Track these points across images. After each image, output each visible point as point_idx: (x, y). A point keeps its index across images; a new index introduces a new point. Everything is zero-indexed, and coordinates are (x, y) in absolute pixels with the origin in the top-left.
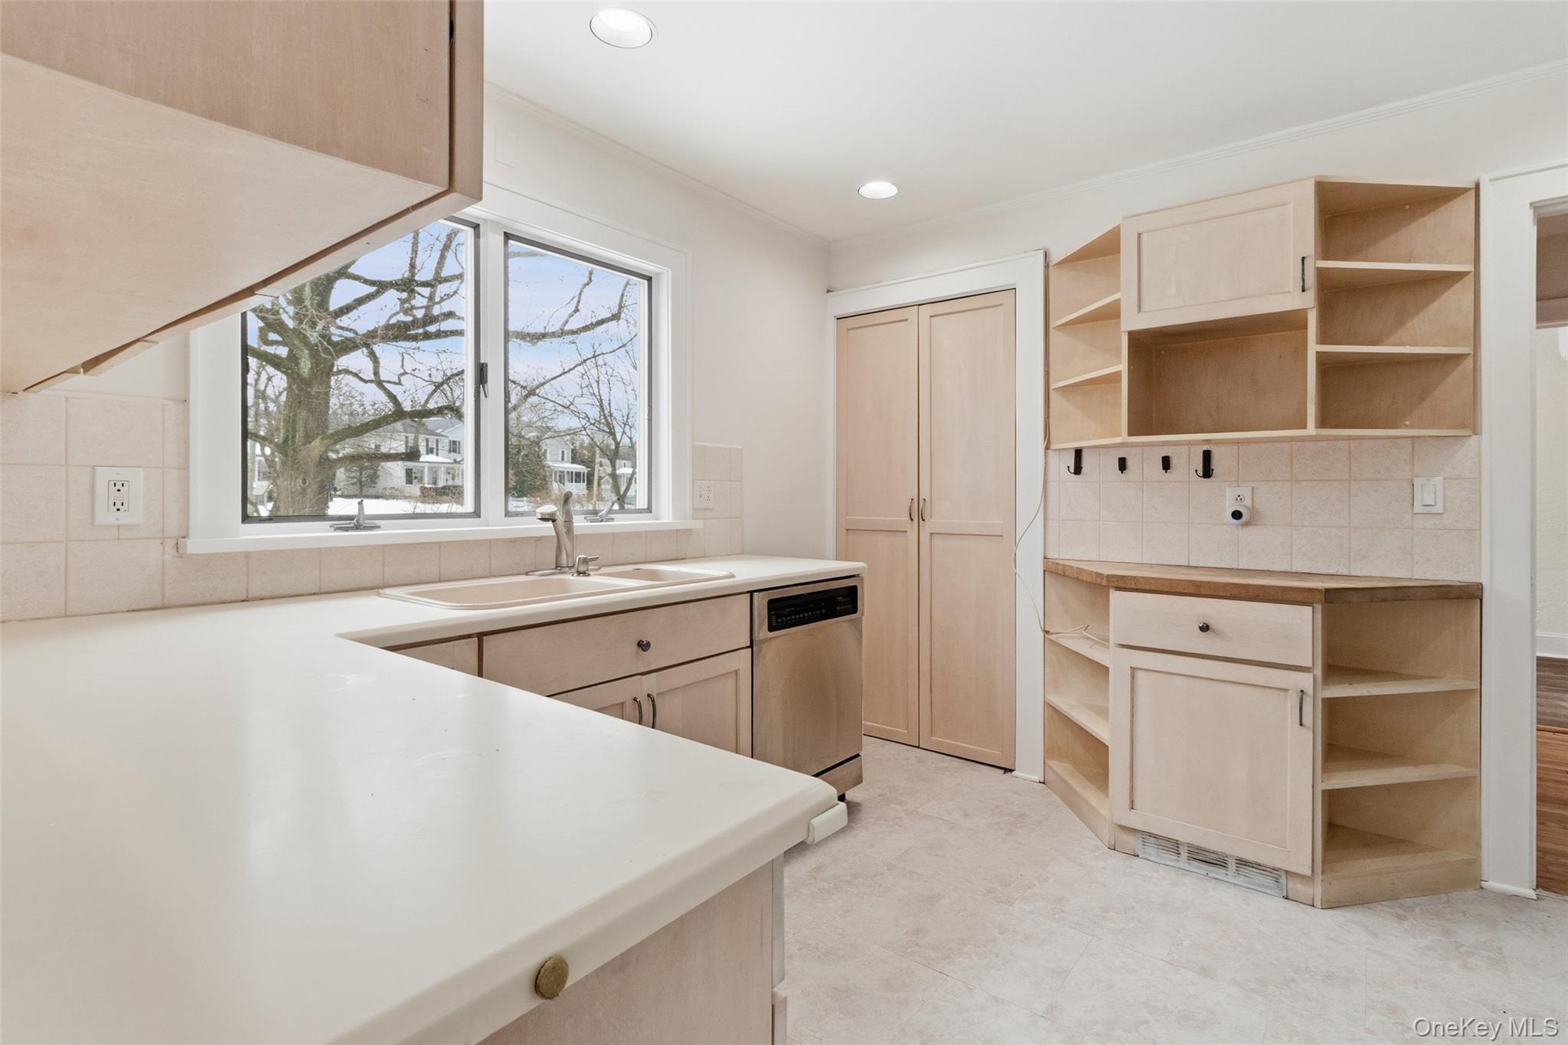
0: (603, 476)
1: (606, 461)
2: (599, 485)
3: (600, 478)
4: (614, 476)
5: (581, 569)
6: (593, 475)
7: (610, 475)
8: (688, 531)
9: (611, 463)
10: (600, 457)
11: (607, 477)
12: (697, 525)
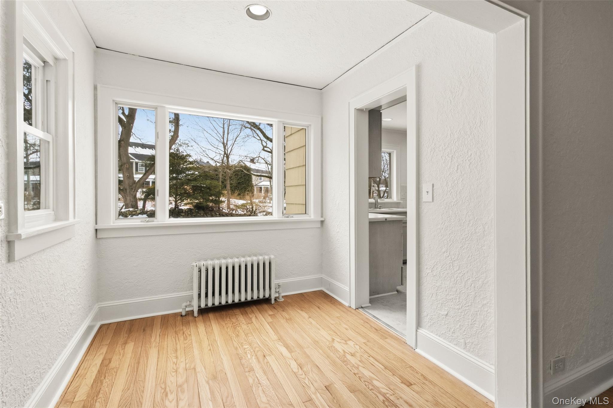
0: (374, 190)
1: (376, 185)
2: (373, 194)
3: (373, 191)
4: (379, 191)
5: (380, 208)
6: (371, 190)
7: (377, 190)
8: (400, 203)
9: (378, 186)
10: (373, 183)
11: (376, 191)
12: (401, 202)
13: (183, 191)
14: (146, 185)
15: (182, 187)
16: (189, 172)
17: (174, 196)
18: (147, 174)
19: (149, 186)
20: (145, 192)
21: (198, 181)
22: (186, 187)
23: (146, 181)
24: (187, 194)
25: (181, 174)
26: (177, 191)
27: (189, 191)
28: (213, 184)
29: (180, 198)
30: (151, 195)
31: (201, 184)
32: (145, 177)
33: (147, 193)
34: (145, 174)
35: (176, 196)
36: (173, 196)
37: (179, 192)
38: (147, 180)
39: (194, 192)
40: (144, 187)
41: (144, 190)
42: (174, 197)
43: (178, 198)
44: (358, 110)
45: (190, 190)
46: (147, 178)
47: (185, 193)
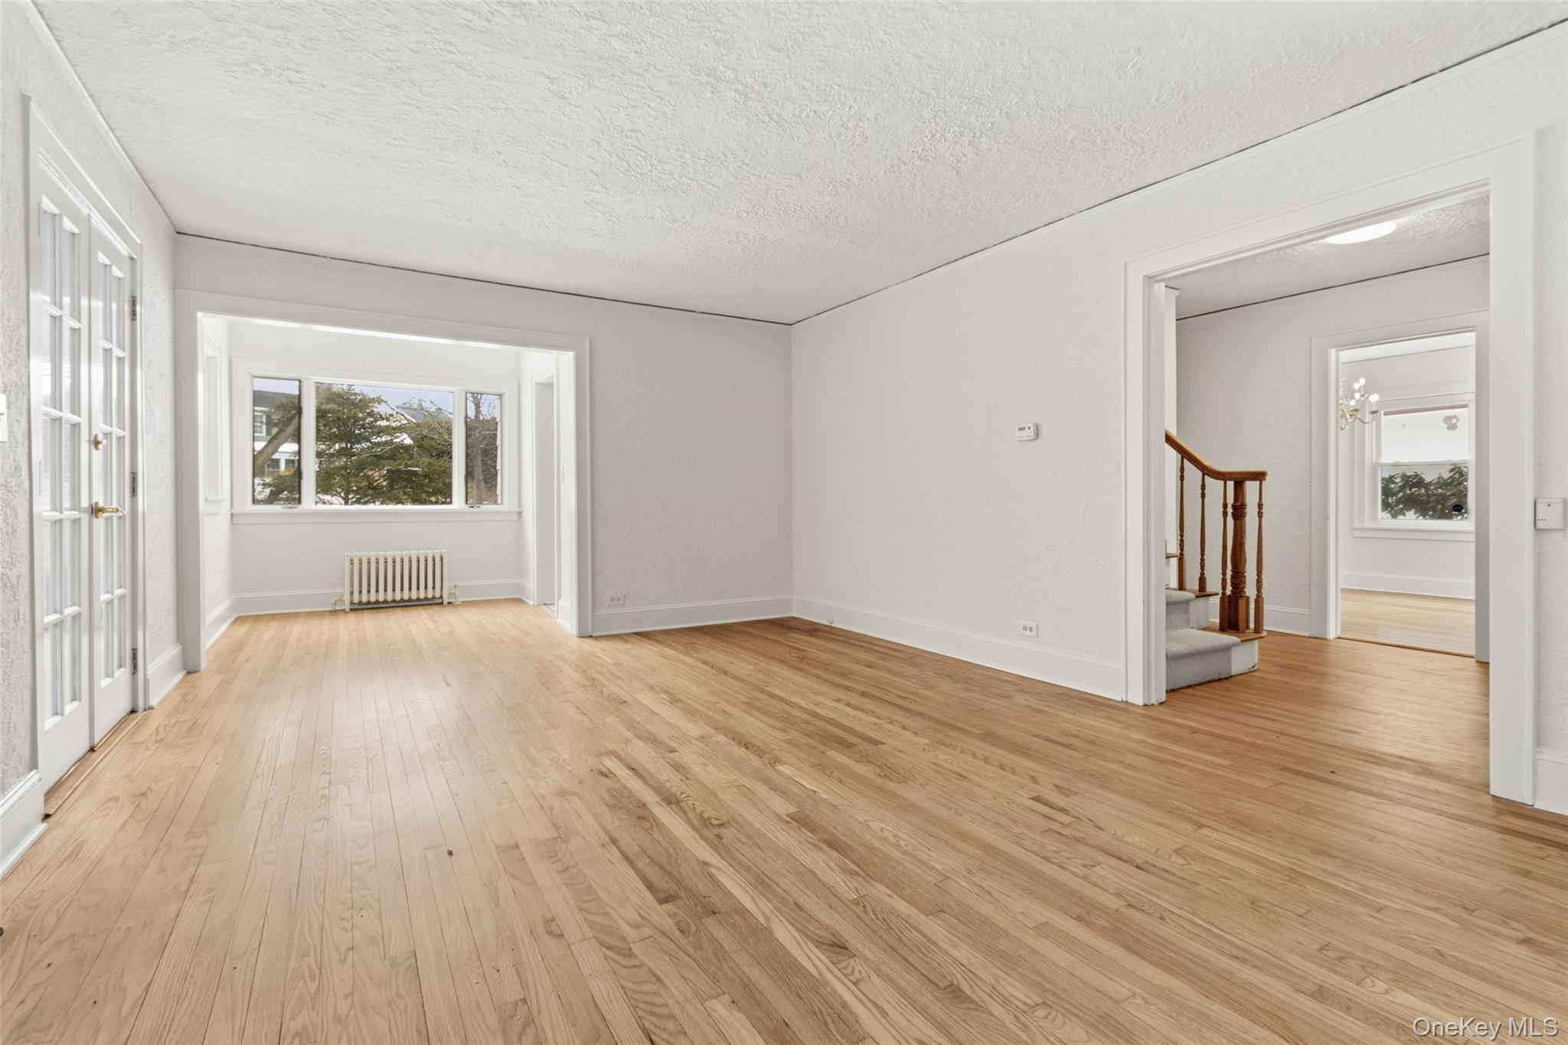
13: (365, 483)
14: (271, 470)
15: (362, 474)
16: (379, 439)
17: (342, 495)
18: (275, 442)
19: (278, 472)
20: (269, 485)
21: (400, 459)
22: (370, 473)
23: (273, 457)
24: (374, 488)
25: (359, 442)
26: (349, 483)
27: (379, 481)
28: (435, 467)
29: (358, 499)
30: (286, 493)
31: (407, 466)
32: (270, 449)
33: (274, 487)
34: (269, 442)
35: (347, 494)
36: (339, 493)
37: (352, 485)
38: (275, 457)
39: (391, 485)
40: (266, 473)
41: (268, 480)
42: (342, 497)
43: (352, 498)
44: (539, 384)
45: (382, 479)
46: (275, 451)
47: (370, 486)
